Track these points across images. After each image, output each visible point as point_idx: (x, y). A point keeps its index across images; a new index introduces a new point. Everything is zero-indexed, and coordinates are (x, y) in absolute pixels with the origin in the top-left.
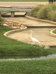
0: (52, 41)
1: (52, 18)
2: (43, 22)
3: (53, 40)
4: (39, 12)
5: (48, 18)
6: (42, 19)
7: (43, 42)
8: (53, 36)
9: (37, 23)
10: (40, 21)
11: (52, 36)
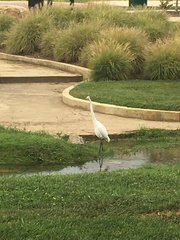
0: (79, 120)
1: (55, 52)
2: (26, 63)
3: (80, 117)
4: (13, 33)
5: (43, 51)
6: (22, 53)
7: (53, 123)
8: (76, 107)
9: (10, 66)
10: (18, 61)
11: (72, 107)
